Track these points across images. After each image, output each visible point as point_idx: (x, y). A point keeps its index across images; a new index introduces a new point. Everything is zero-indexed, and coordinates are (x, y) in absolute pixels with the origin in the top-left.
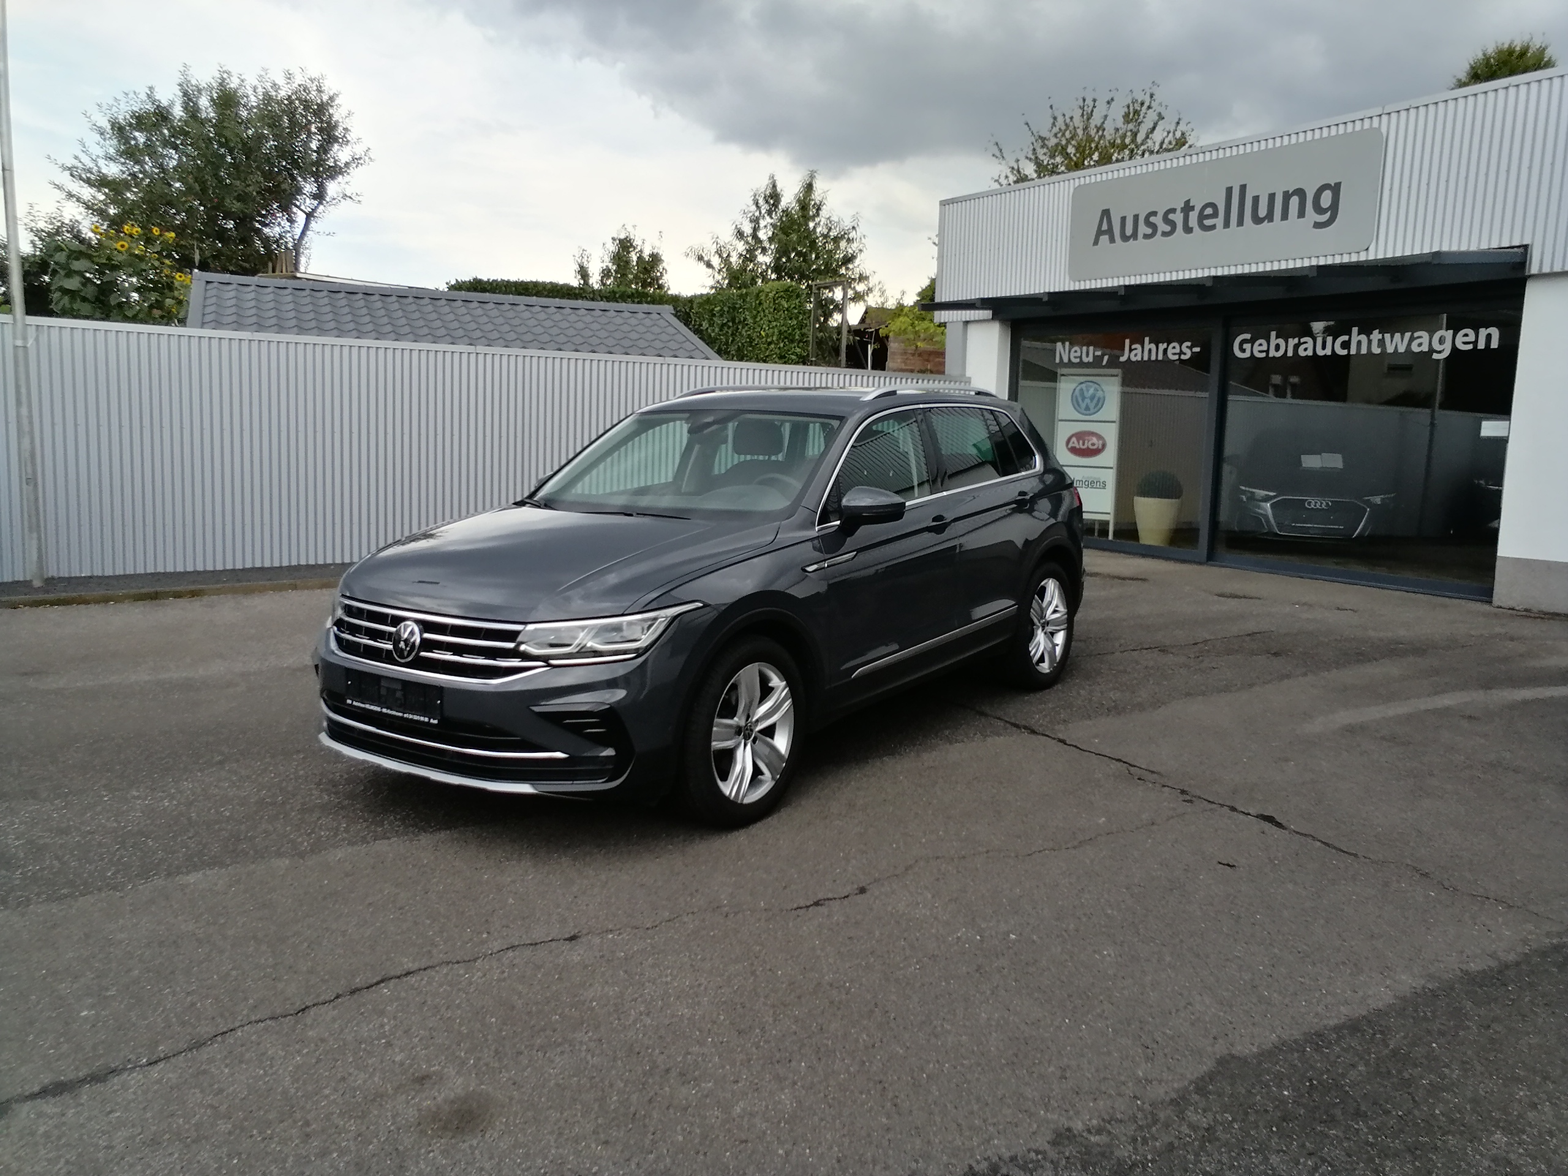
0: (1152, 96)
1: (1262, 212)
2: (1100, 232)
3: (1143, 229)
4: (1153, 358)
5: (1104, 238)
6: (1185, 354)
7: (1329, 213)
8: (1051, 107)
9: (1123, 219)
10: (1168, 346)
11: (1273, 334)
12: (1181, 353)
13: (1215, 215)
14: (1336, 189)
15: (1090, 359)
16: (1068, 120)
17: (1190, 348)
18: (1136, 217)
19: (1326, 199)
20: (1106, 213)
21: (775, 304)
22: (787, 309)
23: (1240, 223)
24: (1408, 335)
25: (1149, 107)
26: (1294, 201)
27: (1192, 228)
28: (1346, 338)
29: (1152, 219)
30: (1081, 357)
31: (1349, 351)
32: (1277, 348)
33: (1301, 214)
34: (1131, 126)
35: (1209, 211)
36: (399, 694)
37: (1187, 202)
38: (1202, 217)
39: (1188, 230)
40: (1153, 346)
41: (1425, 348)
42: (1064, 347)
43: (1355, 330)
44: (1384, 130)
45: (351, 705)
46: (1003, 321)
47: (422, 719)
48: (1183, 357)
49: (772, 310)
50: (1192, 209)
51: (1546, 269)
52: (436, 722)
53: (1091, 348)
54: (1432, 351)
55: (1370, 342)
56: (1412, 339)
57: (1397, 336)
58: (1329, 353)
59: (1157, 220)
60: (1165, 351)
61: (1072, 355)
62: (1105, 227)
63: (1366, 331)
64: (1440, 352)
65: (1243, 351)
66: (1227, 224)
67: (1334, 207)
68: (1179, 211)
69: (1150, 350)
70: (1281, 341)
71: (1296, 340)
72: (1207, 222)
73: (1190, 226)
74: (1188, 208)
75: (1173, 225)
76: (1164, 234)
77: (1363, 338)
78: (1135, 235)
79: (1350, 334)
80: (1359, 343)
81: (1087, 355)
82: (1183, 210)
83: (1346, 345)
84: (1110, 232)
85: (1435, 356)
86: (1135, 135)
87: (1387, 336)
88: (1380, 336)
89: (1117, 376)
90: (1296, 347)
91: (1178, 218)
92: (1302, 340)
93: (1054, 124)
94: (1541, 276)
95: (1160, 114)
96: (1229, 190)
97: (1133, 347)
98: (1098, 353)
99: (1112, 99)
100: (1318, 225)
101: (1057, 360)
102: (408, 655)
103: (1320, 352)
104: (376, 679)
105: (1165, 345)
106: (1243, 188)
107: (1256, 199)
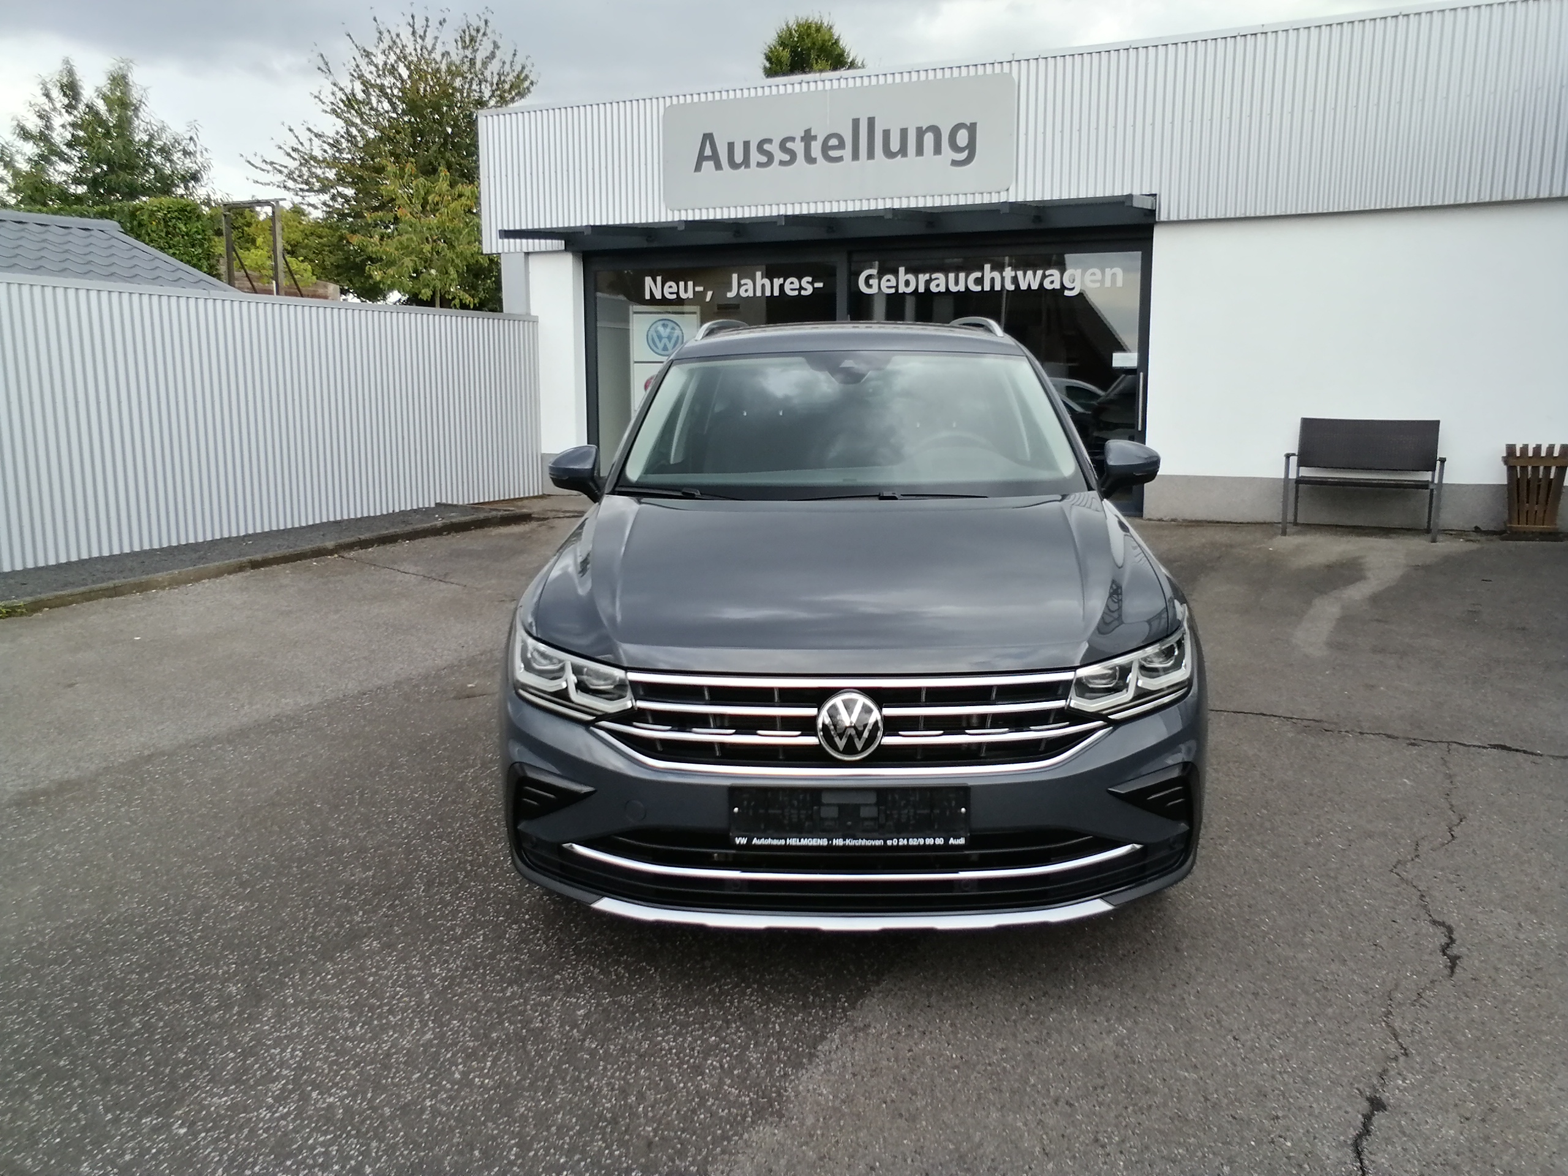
0: (486, 22)
1: (895, 146)
2: (701, 158)
3: (755, 157)
4: (768, 293)
5: (708, 165)
6: (806, 289)
7: (966, 152)
8: (375, 20)
9: (731, 146)
10: (784, 281)
11: (902, 270)
12: (801, 288)
13: (841, 145)
14: (972, 129)
15: (690, 295)
16: (394, 37)
17: (812, 283)
18: (747, 144)
19: (962, 138)
20: (708, 137)
21: (167, 226)
22: (187, 235)
23: (871, 155)
24: (1039, 273)
25: (484, 34)
26: (929, 138)
27: (816, 159)
28: (978, 274)
29: (766, 147)
30: (677, 293)
31: (983, 288)
32: (907, 283)
33: (938, 150)
34: (468, 53)
35: (834, 142)
36: (871, 812)
37: (808, 132)
38: (825, 148)
39: (810, 160)
40: (767, 282)
41: (1057, 286)
42: (655, 282)
43: (987, 267)
44: (1015, 75)
45: (749, 846)
46: (575, 253)
47: (930, 841)
48: (803, 293)
49: (163, 234)
50: (815, 138)
51: (1174, 217)
52: (962, 841)
53: (690, 284)
54: (1063, 287)
55: (1003, 279)
56: (1044, 277)
57: (1030, 273)
58: (963, 289)
59: (773, 148)
60: (782, 287)
61: (666, 290)
62: (708, 152)
63: (998, 267)
64: (1073, 289)
65: (869, 286)
66: (856, 156)
67: (971, 146)
68: (798, 140)
69: (763, 286)
70: (911, 277)
71: (927, 276)
72: (833, 153)
73: (813, 156)
74: (808, 138)
75: (793, 155)
76: (782, 163)
77: (996, 275)
78: (746, 162)
79: (982, 269)
80: (993, 280)
81: (686, 291)
82: (803, 139)
83: (979, 281)
84: (715, 157)
85: (1067, 293)
86: (472, 62)
87: (1020, 274)
88: (1013, 274)
89: (695, 313)
90: (928, 283)
91: (798, 147)
92: (933, 276)
93: (380, 39)
94: (1169, 223)
95: (495, 43)
96: (856, 123)
97: (743, 282)
98: (699, 289)
99: (444, 20)
100: (955, 163)
101: (648, 297)
102: (864, 749)
103: (953, 288)
104: (813, 794)
105: (781, 280)
106: (871, 122)
107: (886, 134)
